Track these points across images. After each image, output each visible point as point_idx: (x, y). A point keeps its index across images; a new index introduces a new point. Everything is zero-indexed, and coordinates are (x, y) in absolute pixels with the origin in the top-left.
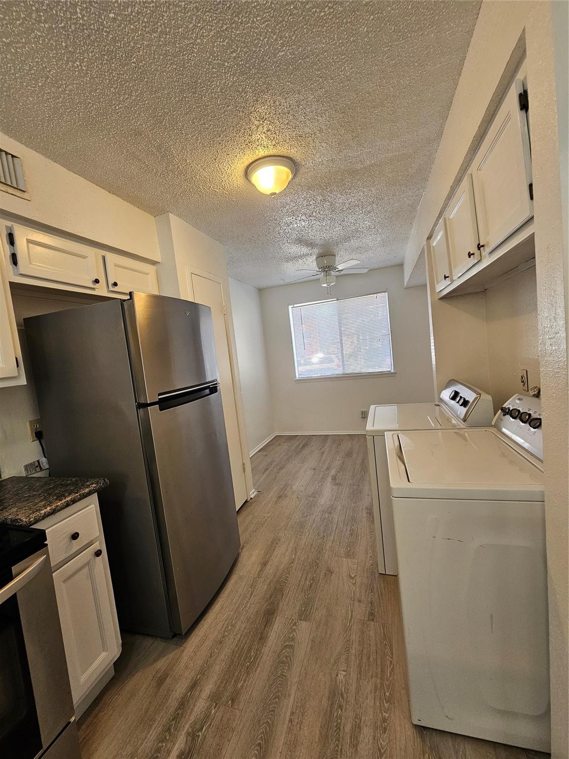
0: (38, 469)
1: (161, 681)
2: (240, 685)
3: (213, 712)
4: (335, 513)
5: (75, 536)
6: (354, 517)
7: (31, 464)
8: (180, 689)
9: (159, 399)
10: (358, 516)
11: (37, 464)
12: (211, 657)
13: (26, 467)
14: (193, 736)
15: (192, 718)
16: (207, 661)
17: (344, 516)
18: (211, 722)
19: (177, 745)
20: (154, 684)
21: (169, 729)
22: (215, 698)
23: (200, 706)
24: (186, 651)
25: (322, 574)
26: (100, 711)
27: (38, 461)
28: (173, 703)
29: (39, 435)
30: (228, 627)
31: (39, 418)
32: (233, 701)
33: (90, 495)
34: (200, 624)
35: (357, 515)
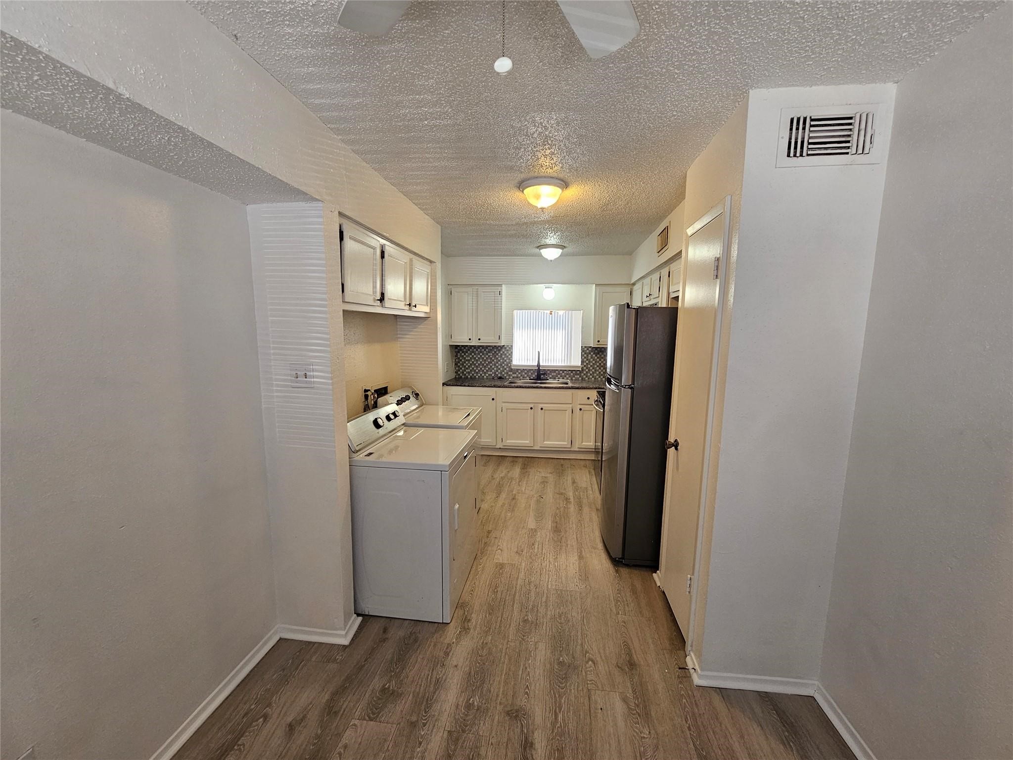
4: (518, 621)
6: (490, 614)
10: (484, 614)
17: (504, 616)
25: (525, 551)
35: (486, 617)
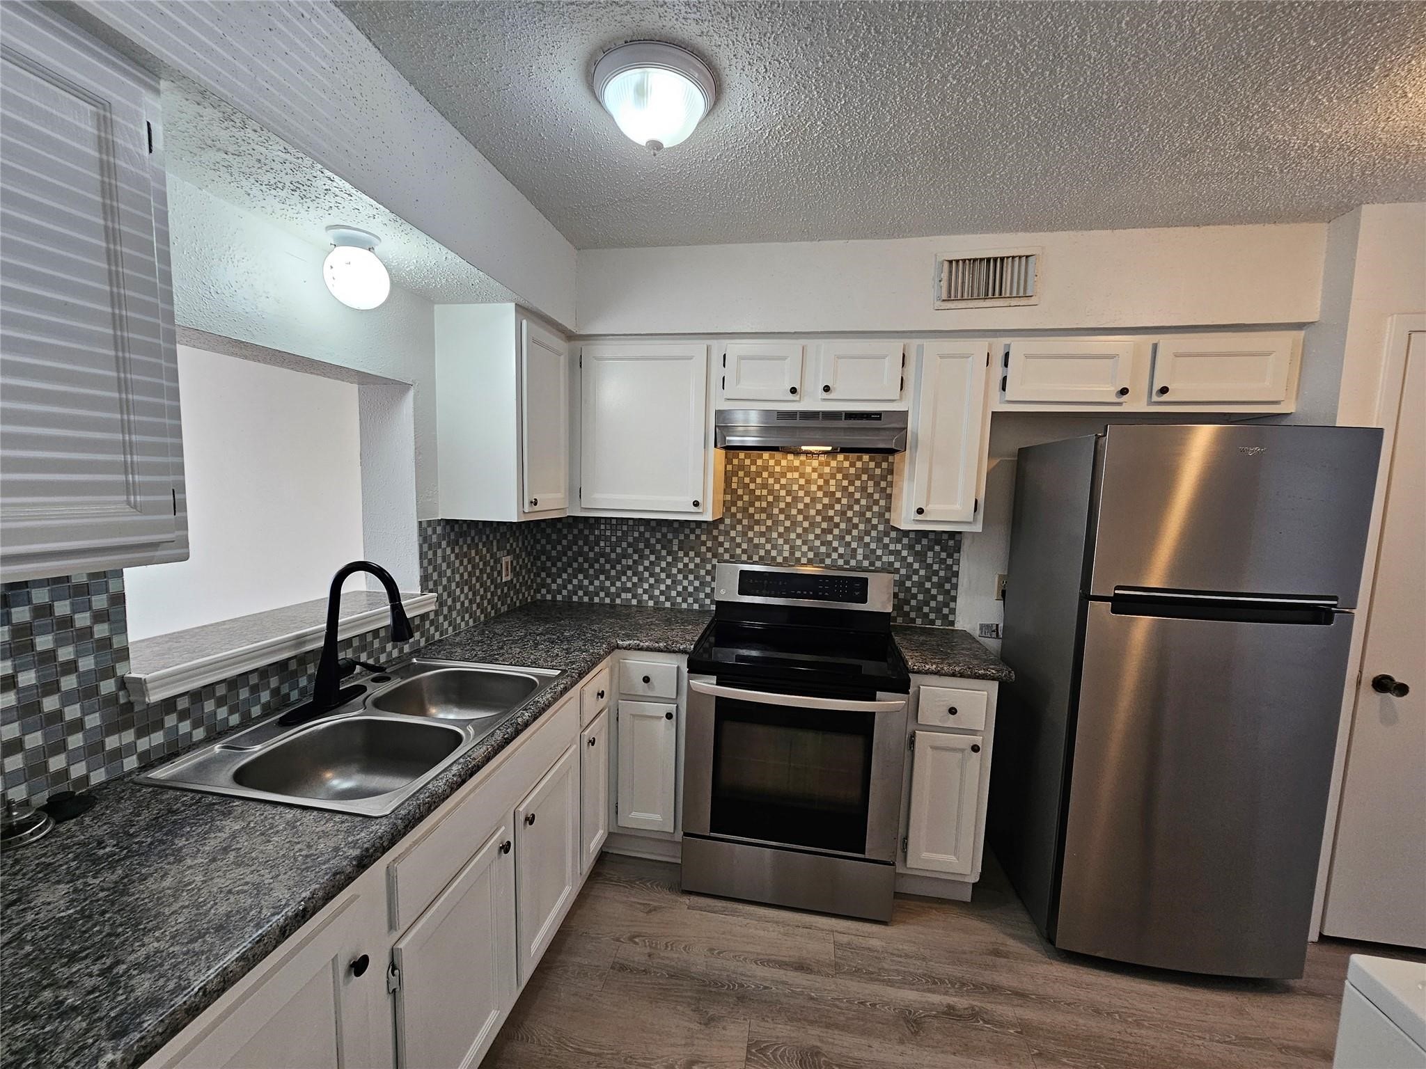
0: (994, 634)
1: (996, 953)
2: (1065, 1060)
3: (1012, 1031)
5: (953, 711)
7: (988, 626)
8: (1003, 979)
9: (1115, 594)
11: (994, 628)
12: (1069, 1004)
13: (982, 626)
14: (975, 1014)
15: (989, 1006)
16: (1059, 1002)
18: (1000, 1032)
19: (955, 999)
20: (991, 947)
21: (963, 985)
22: (1025, 1029)
23: (1007, 1011)
24: (1050, 968)
26: (936, 909)
27: (997, 625)
28: (988, 977)
29: (1003, 594)
30: (1129, 1017)
31: (1006, 574)
32: (1040, 1055)
33: (983, 679)
34: (1098, 971)
